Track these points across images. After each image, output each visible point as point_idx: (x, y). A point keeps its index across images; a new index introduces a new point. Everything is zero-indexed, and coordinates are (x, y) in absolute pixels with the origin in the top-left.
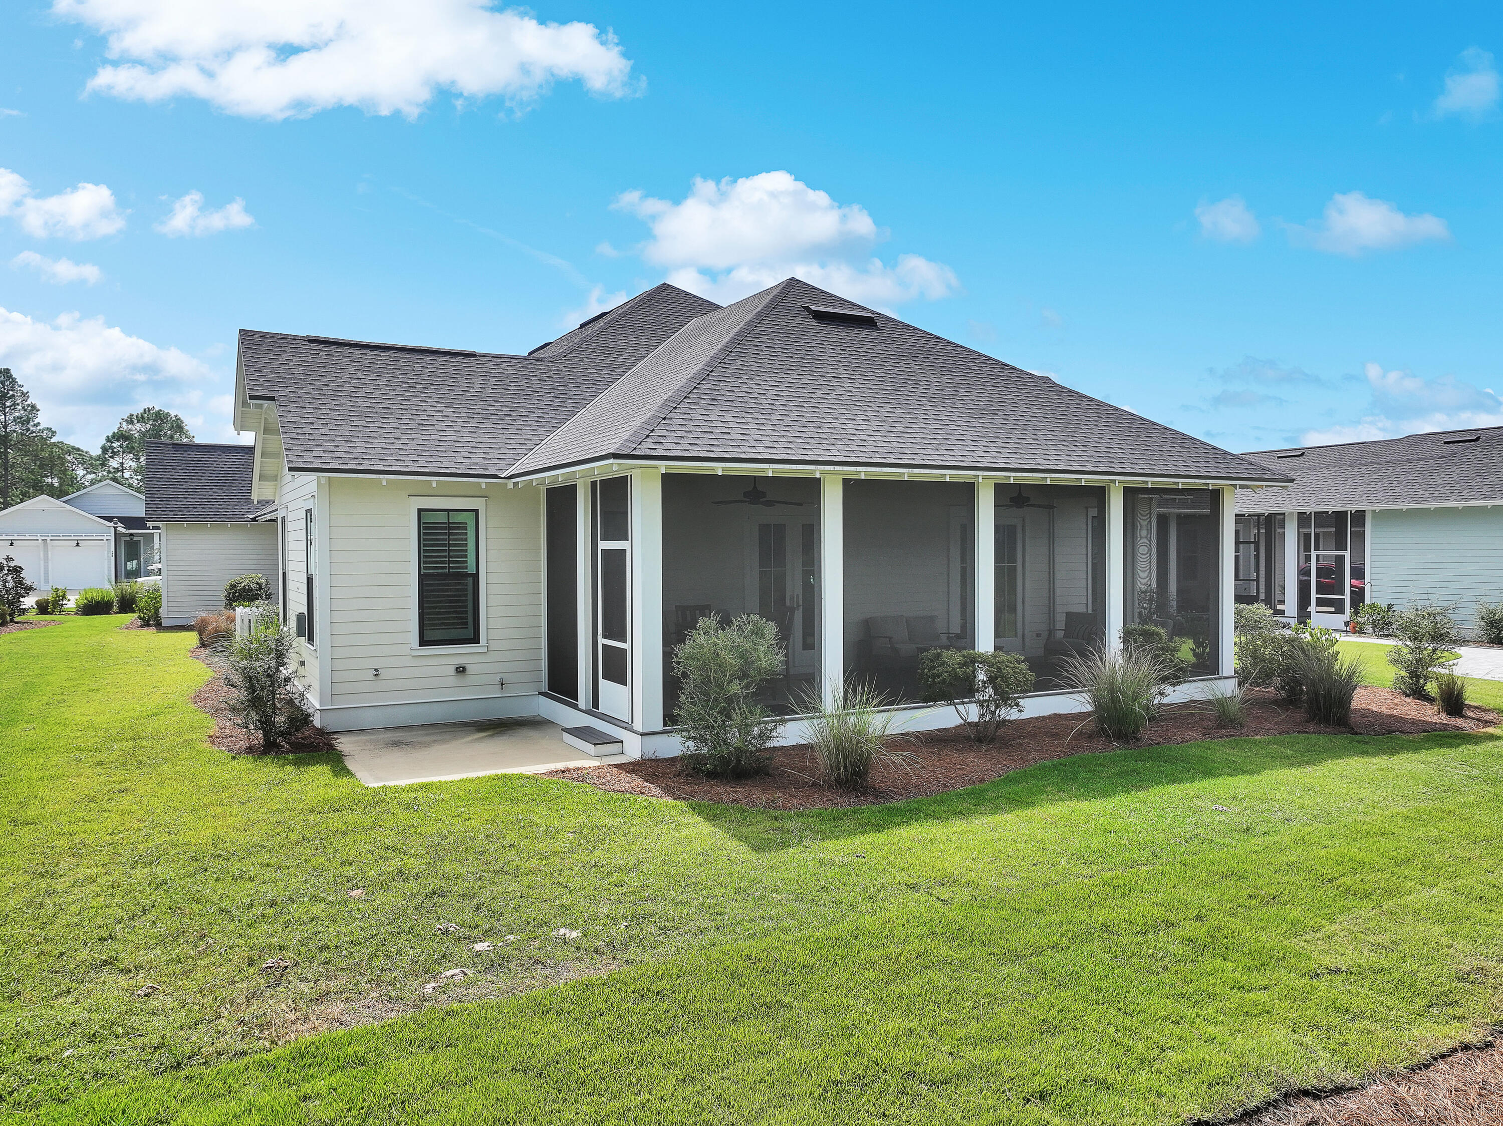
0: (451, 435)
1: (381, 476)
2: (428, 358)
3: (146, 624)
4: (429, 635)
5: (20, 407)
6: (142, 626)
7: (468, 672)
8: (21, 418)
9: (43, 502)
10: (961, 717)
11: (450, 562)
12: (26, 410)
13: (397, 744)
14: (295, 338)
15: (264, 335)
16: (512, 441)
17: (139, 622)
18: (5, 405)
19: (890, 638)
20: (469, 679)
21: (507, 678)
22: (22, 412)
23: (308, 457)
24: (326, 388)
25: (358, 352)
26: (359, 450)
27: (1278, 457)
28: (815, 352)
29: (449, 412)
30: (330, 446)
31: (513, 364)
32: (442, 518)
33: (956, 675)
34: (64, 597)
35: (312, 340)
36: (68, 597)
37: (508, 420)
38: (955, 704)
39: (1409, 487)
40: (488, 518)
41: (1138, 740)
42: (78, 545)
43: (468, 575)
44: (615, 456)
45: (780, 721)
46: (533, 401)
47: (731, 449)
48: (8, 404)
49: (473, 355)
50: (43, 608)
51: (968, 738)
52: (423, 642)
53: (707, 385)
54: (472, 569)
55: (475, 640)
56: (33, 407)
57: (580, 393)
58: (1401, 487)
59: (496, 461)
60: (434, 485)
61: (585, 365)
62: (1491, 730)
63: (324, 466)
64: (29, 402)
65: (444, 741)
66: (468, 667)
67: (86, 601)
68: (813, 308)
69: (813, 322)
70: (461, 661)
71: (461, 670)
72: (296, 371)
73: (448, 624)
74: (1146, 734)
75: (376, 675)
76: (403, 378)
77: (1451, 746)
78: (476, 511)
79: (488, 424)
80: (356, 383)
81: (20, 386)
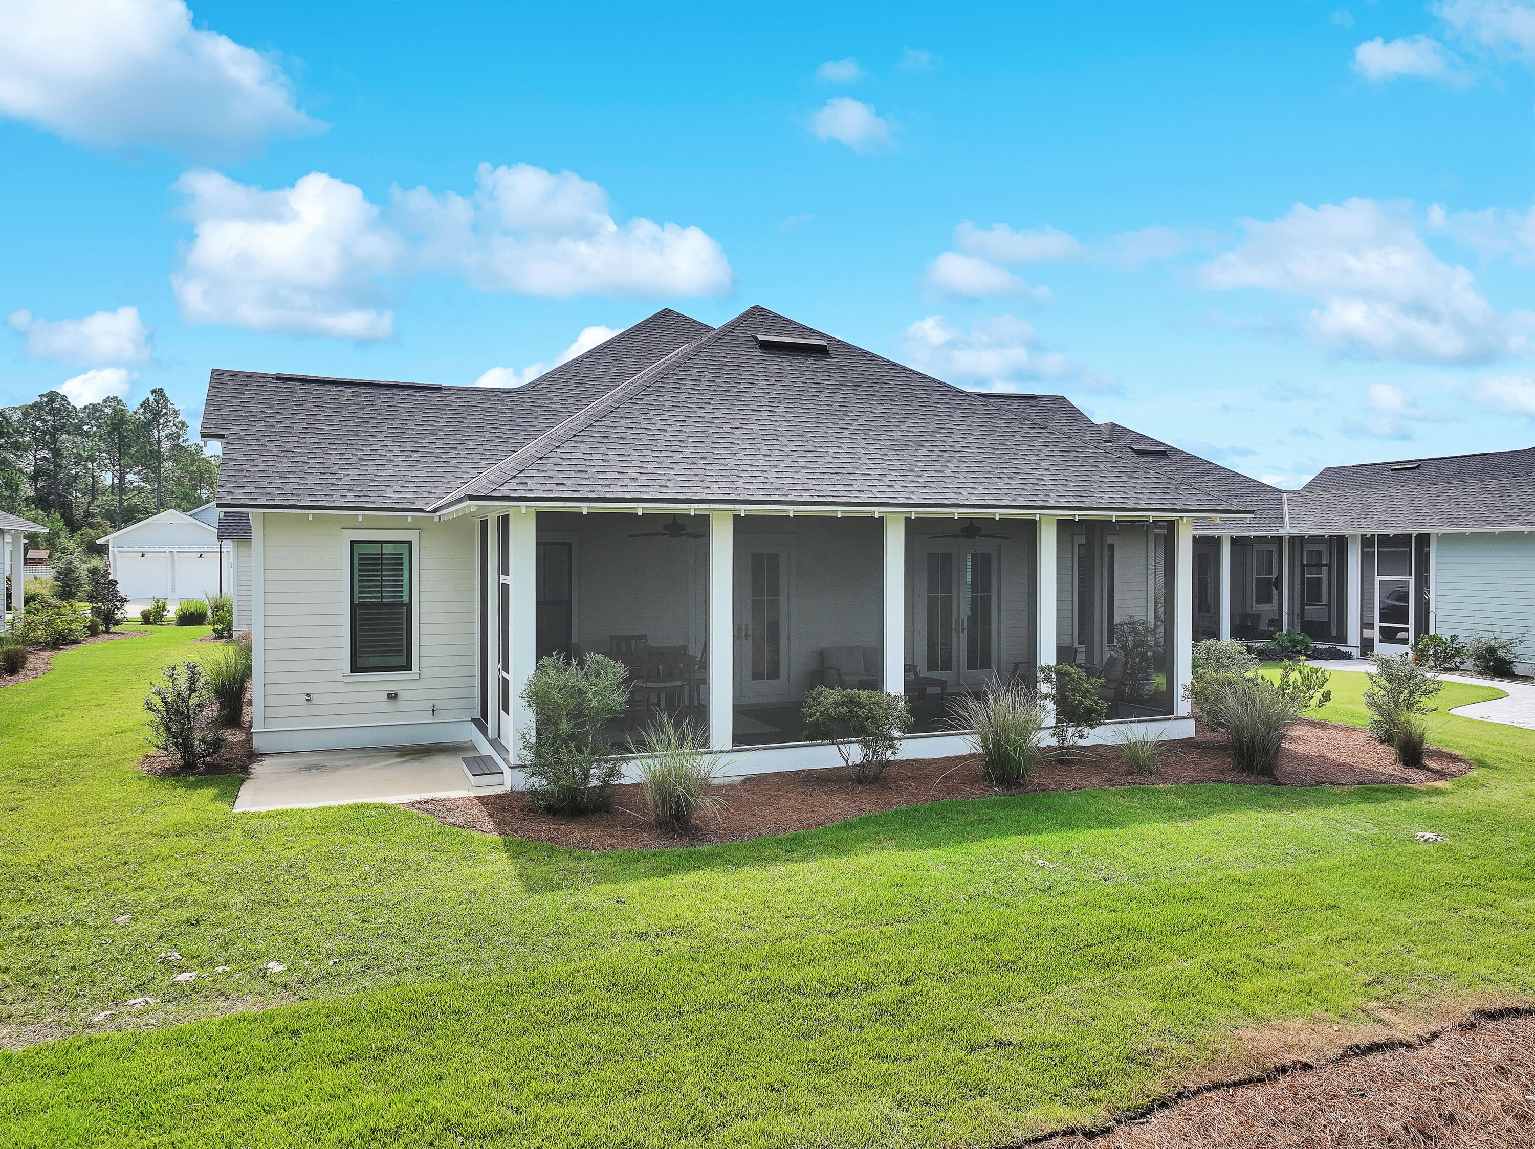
0: (389, 469)
1: (307, 511)
2: (390, 393)
3: (219, 635)
4: (361, 663)
5: (171, 424)
6: (216, 638)
7: (400, 698)
8: (172, 434)
9: (171, 516)
10: (843, 757)
11: (382, 592)
12: (177, 427)
13: (309, 768)
14: (263, 376)
15: (234, 374)
16: (449, 475)
17: (214, 635)
18: (158, 422)
19: (838, 670)
20: (400, 705)
21: (439, 704)
22: (174, 428)
23: (238, 493)
24: (279, 425)
25: (322, 389)
26: (290, 486)
27: (1393, 470)
28: (745, 383)
29: (395, 446)
30: (263, 482)
31: (477, 396)
32: (376, 550)
33: (829, 715)
34: (164, 608)
35: (280, 378)
36: (168, 607)
37: (453, 453)
38: (837, 744)
39: (1476, 509)
40: (421, 550)
41: (1021, 785)
42: (201, 556)
43: (402, 604)
44: (472, 498)
45: (622, 759)
46: (485, 434)
47: (600, 488)
48: (161, 421)
49: (438, 388)
50: (146, 618)
51: (850, 779)
52: (355, 669)
53: (606, 422)
54: (406, 600)
55: (408, 667)
56: (183, 423)
57: (537, 424)
58: (1467, 509)
59: (426, 495)
60: (360, 519)
61: (551, 395)
62: (1440, 784)
63: (251, 502)
64: (179, 419)
65: (356, 766)
66: (399, 693)
67: (180, 612)
68: (760, 337)
69: (758, 352)
70: (392, 687)
71: (393, 697)
72: (255, 409)
73: (384, 652)
74: (1035, 777)
75: (308, 700)
76: (359, 413)
77: (1378, 801)
78: (410, 543)
79: (431, 458)
80: (310, 419)
81: (172, 404)
